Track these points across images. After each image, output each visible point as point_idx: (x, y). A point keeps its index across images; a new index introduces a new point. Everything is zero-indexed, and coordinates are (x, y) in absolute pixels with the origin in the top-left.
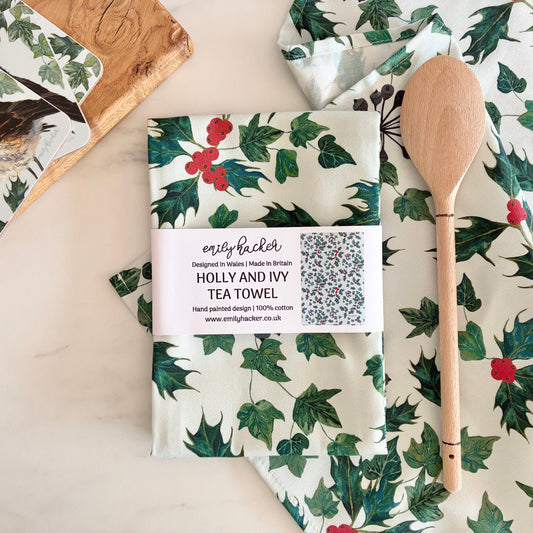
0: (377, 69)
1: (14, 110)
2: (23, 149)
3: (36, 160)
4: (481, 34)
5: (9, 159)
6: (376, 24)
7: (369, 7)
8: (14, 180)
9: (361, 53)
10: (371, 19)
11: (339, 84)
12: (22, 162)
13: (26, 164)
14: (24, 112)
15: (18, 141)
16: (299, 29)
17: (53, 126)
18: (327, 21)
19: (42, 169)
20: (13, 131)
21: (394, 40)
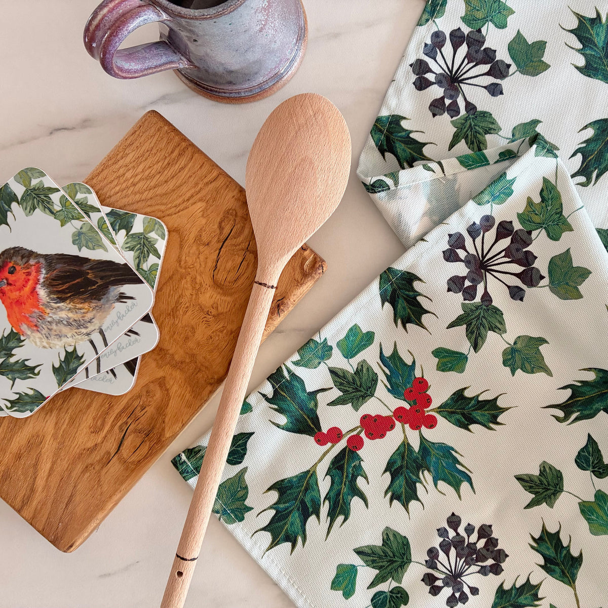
0: (473, 199)
1: (91, 269)
2: (89, 316)
3: (101, 332)
4: (593, 151)
5: (69, 324)
6: (472, 143)
7: (463, 124)
8: (70, 349)
9: (455, 180)
10: (466, 138)
11: (430, 218)
12: (84, 331)
13: (88, 334)
14: (103, 274)
15: (86, 305)
16: (382, 151)
17: (131, 298)
18: (415, 142)
19: (106, 345)
20: (83, 293)
21: (491, 162)
